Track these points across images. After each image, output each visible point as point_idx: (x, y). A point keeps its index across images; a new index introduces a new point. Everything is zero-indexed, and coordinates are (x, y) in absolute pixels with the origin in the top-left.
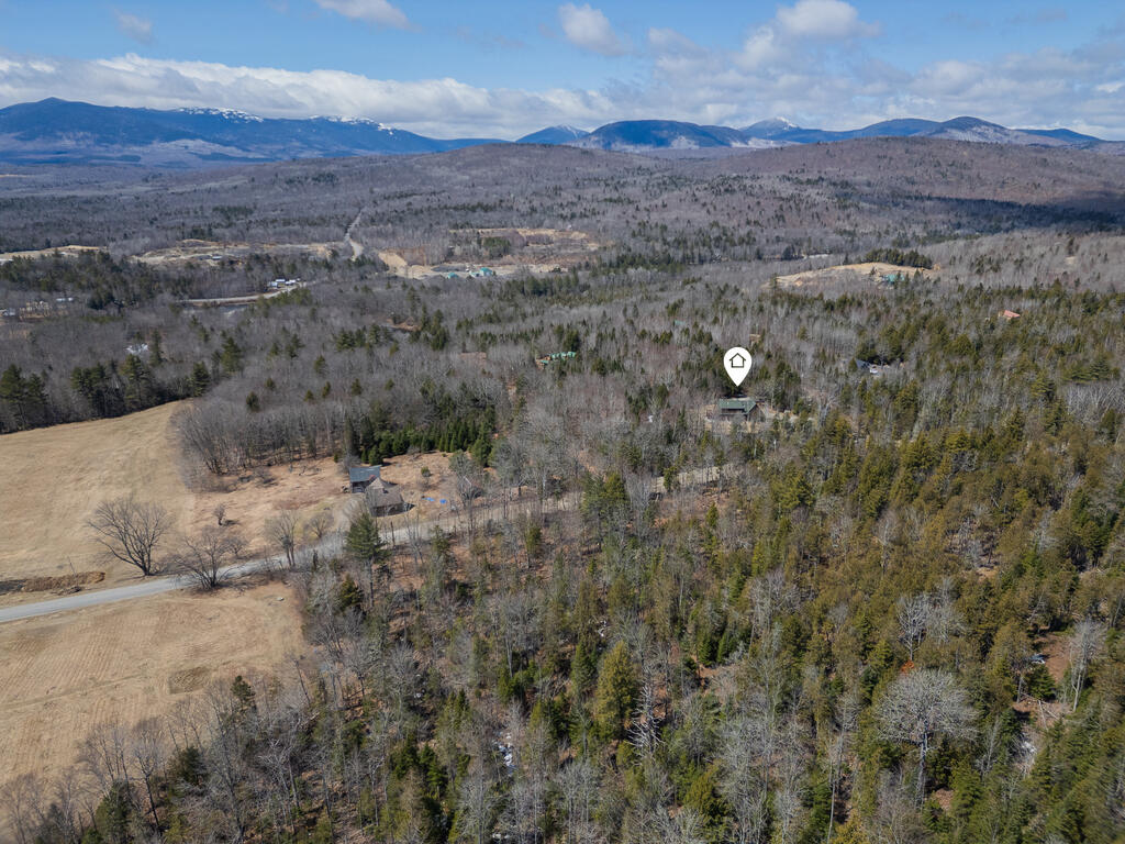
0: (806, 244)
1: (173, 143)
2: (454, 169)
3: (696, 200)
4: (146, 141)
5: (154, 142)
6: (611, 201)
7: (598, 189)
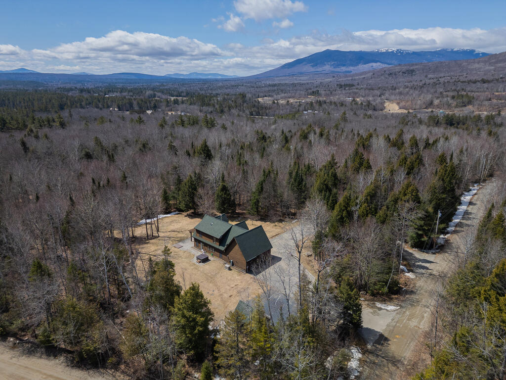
1: (368, 65)
5: (360, 65)
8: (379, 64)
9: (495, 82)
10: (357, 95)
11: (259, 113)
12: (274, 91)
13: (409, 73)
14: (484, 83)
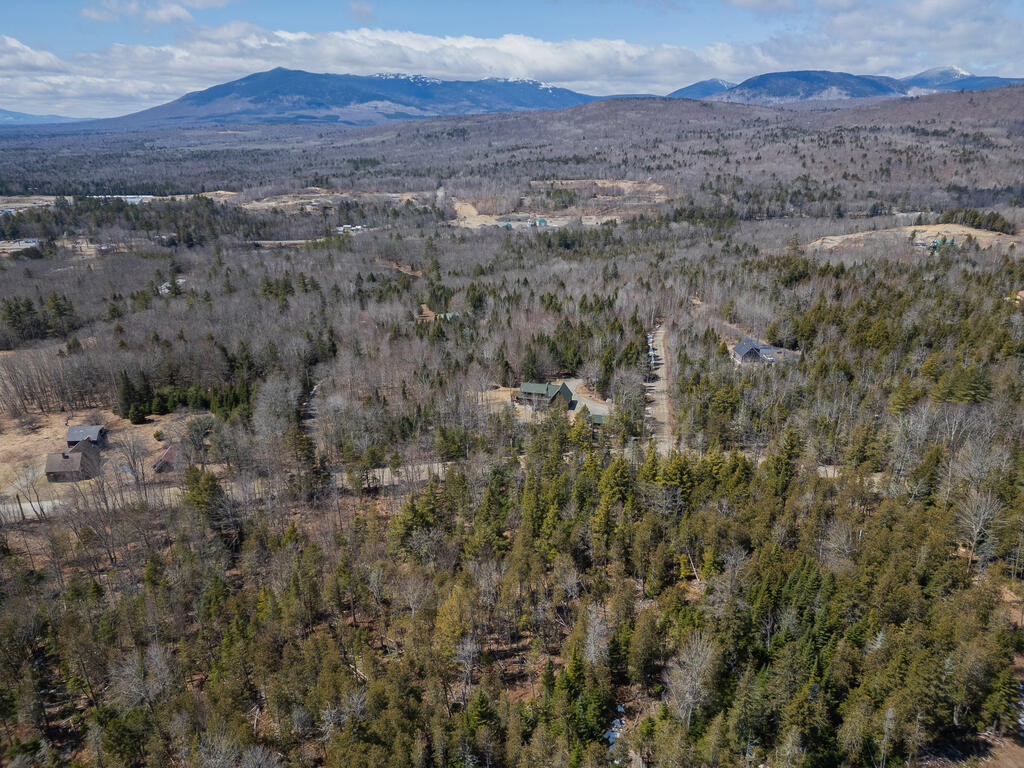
0: (900, 201)
1: (366, 104)
2: (572, 123)
3: (796, 152)
4: (346, 102)
5: (352, 103)
6: (705, 153)
7: (698, 141)
9: (591, 161)
10: (401, 187)
13: (458, 135)
14: (578, 163)
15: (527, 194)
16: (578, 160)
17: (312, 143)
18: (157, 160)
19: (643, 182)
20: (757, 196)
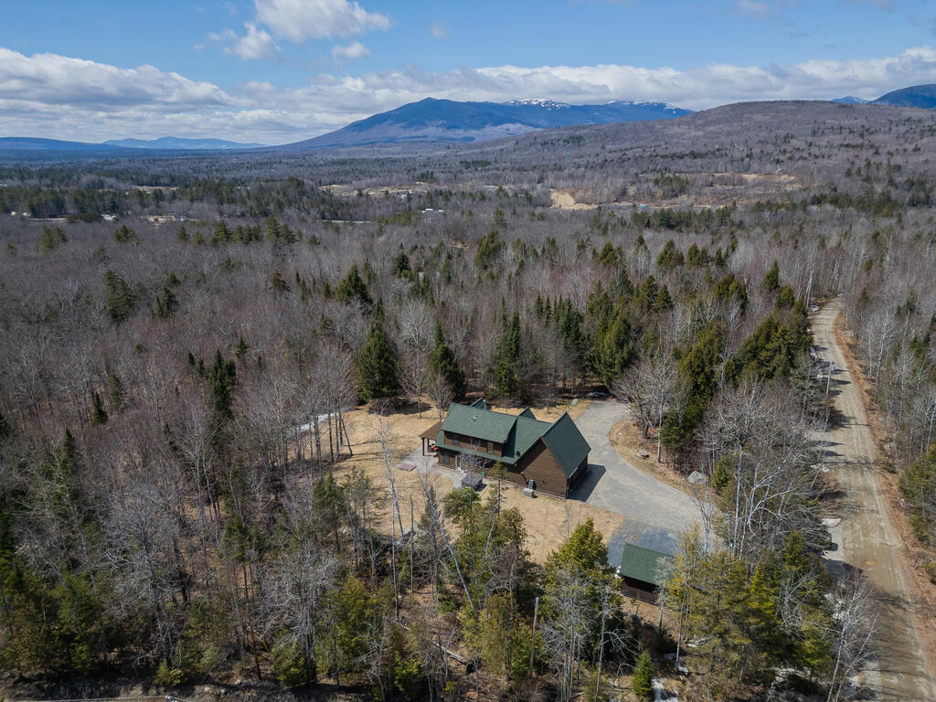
1: (499, 127)
2: (692, 126)
4: (483, 125)
5: (487, 127)
6: (847, 146)
7: (838, 137)
8: (518, 125)
9: (710, 156)
11: (337, 215)
12: (347, 173)
13: (574, 142)
14: (695, 158)
15: (633, 183)
16: (695, 155)
17: (439, 153)
18: (302, 166)
19: (771, 174)
20: (923, 183)
